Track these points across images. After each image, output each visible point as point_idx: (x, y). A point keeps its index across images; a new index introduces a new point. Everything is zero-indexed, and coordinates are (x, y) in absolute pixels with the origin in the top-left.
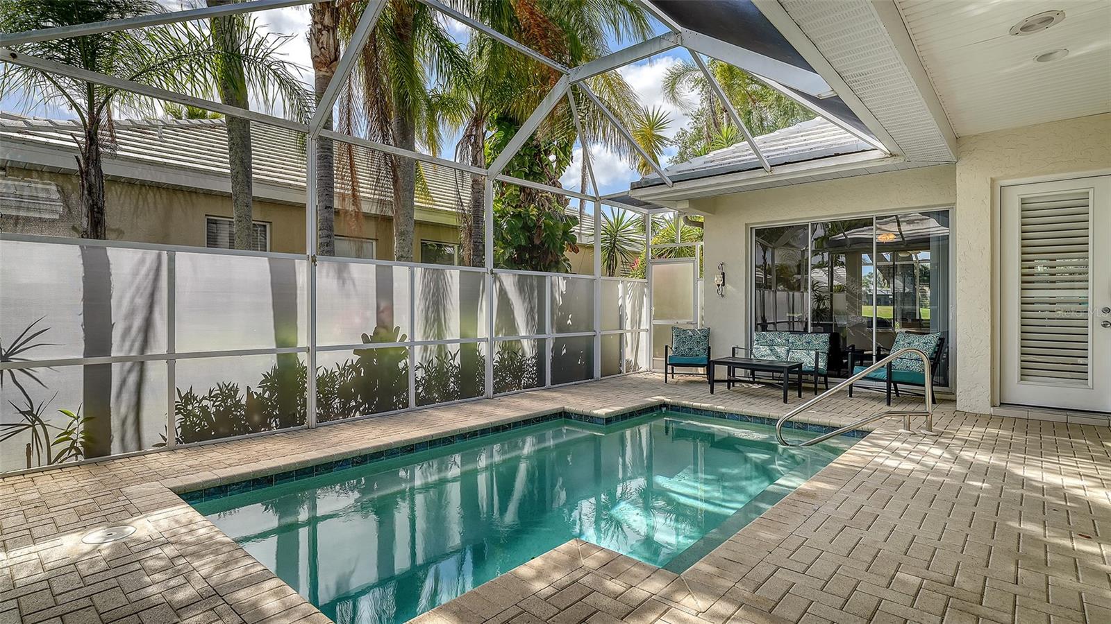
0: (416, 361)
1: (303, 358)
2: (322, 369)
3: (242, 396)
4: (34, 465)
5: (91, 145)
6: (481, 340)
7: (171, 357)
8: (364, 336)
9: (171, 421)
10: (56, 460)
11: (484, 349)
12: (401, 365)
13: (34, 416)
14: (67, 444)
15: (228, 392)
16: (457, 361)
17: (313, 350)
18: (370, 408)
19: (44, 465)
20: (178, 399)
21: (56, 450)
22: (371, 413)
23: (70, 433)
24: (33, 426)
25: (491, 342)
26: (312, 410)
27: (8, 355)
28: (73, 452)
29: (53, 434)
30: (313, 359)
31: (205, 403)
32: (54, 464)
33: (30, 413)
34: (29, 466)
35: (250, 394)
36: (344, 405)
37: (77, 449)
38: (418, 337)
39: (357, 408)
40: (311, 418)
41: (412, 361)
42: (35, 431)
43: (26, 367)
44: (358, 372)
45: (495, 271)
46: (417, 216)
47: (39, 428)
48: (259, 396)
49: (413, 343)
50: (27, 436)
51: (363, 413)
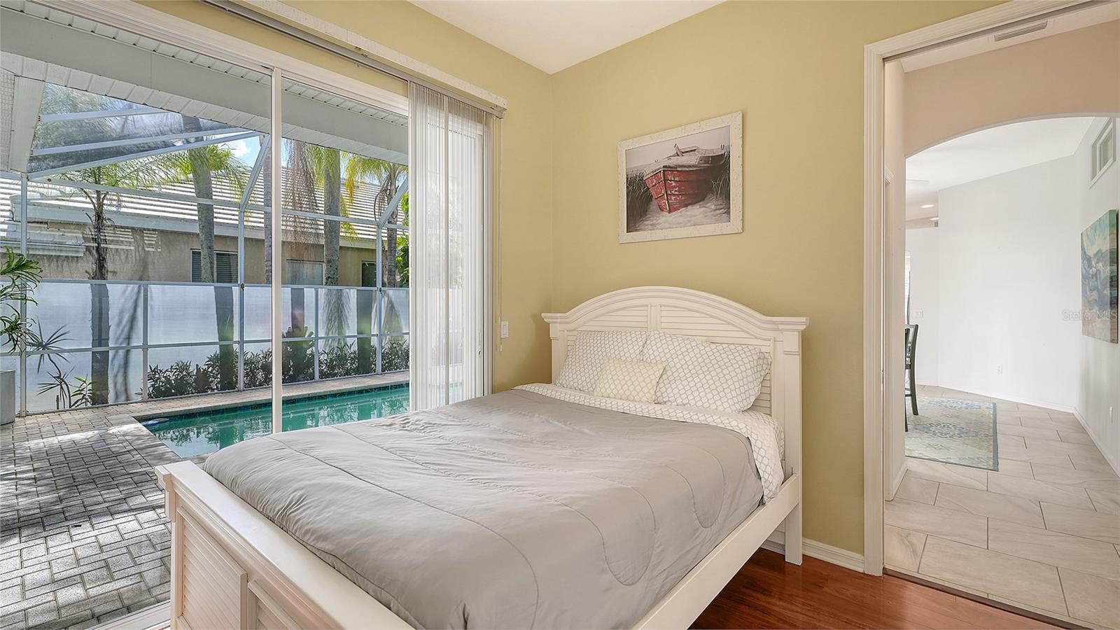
0: (321, 350)
1: (236, 347)
2: (250, 354)
3: (193, 369)
4: (61, 407)
5: (99, 219)
6: (374, 335)
7: (145, 347)
8: (283, 334)
9: (145, 385)
10: (74, 405)
11: (374, 342)
12: (309, 352)
13: (62, 379)
14: (81, 396)
15: (183, 368)
16: (355, 348)
17: (242, 342)
19: (67, 407)
20: (149, 370)
21: (74, 399)
23: (82, 390)
24: (61, 385)
25: (380, 336)
26: (242, 380)
27: (46, 345)
28: (84, 400)
29: (72, 390)
30: (242, 348)
31: (168, 373)
32: (72, 407)
33: (59, 377)
34: (58, 409)
35: (198, 369)
37: (86, 399)
38: (322, 334)
40: (241, 385)
41: (317, 348)
42: (62, 387)
43: (59, 352)
45: (383, 289)
46: (342, 243)
47: (64, 386)
48: (204, 370)
49: (317, 338)
50: (57, 390)
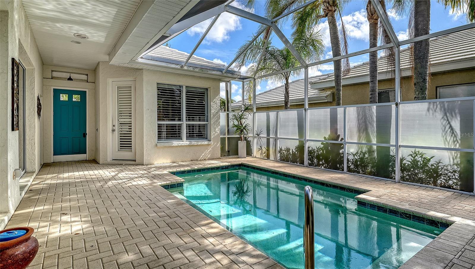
2: (311, 147)
8: (325, 138)
12: (341, 151)
14: (265, 154)
17: (305, 140)
18: (327, 166)
19: (262, 157)
22: (328, 168)
26: (306, 161)
30: (306, 143)
33: (261, 147)
35: (293, 151)
36: (318, 162)
39: (323, 165)
40: (306, 163)
44: (323, 151)
48: (295, 153)
49: (345, 143)
51: (325, 167)
